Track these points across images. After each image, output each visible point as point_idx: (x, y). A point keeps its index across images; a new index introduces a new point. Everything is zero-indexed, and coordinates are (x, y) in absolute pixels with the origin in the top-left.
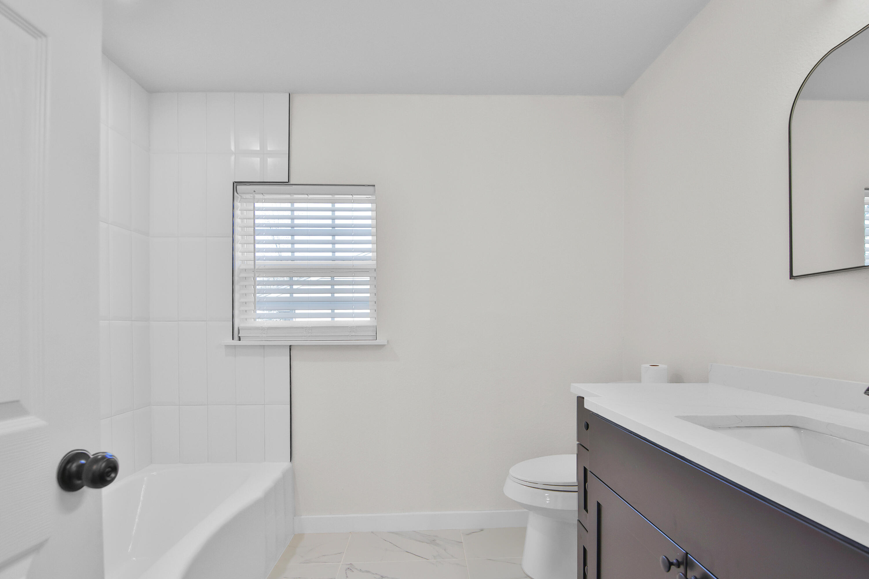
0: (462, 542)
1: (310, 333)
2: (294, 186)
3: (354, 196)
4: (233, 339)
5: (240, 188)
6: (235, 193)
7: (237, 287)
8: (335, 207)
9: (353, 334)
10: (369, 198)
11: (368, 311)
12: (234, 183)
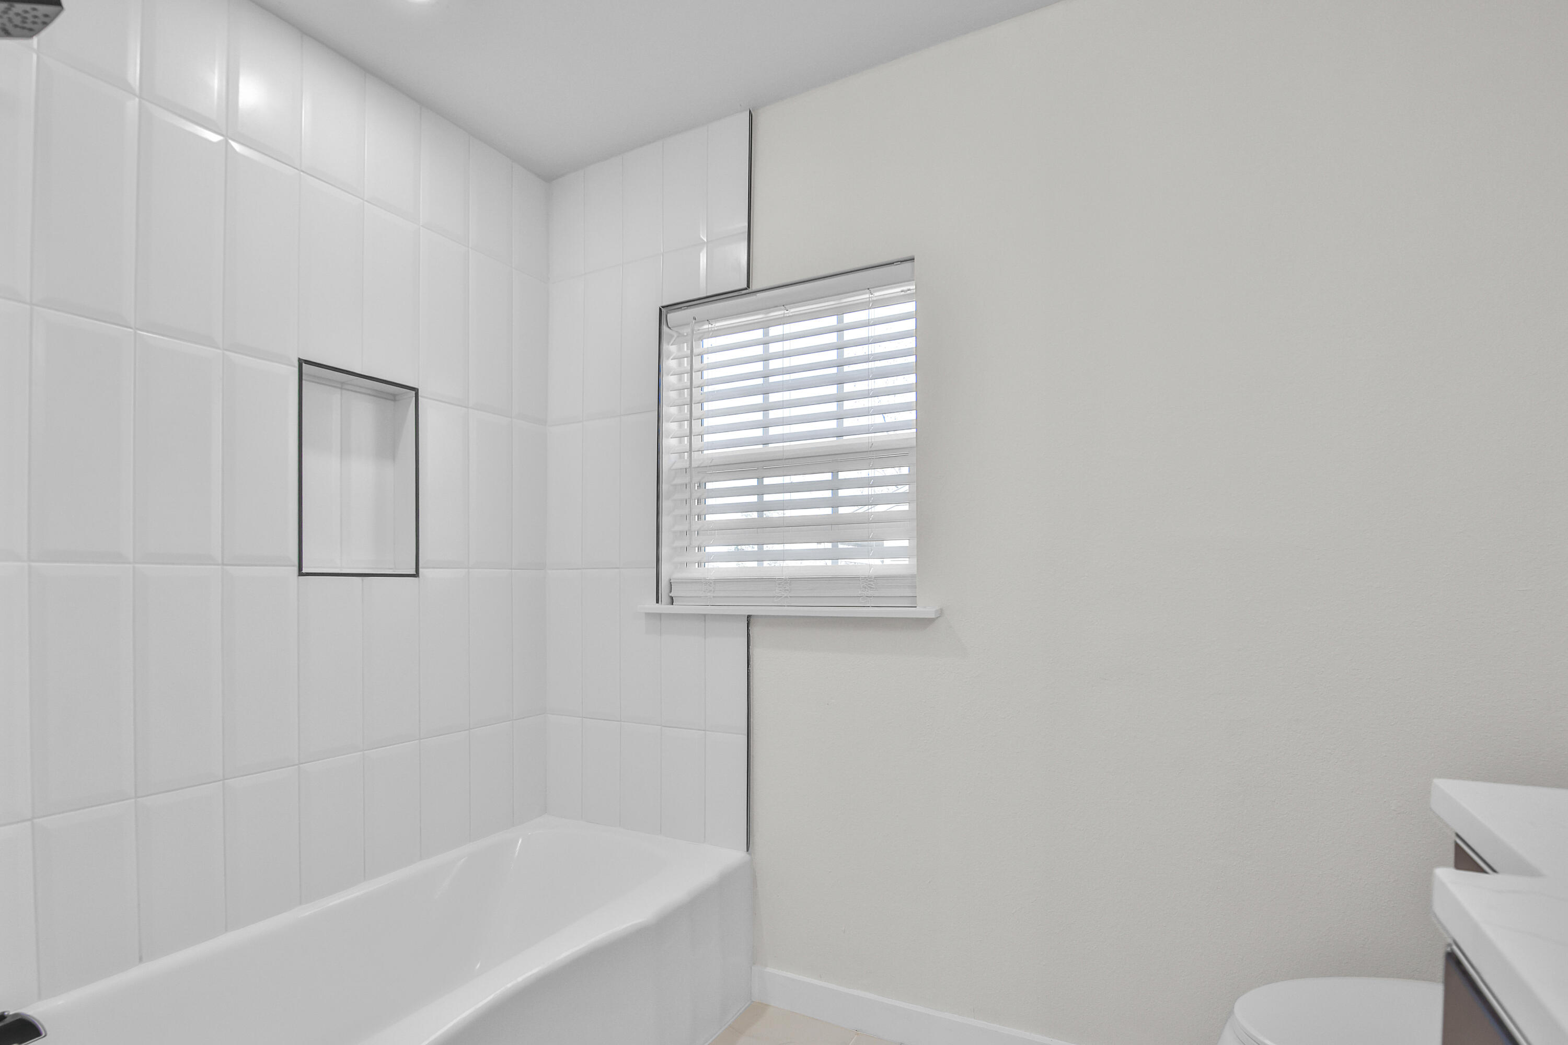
1: (788, 590)
2: (759, 295)
3: (876, 292)
4: (657, 602)
5: (673, 317)
6: (664, 328)
7: (666, 504)
8: (842, 321)
9: (870, 593)
10: (909, 292)
11: (905, 543)
12: (660, 309)
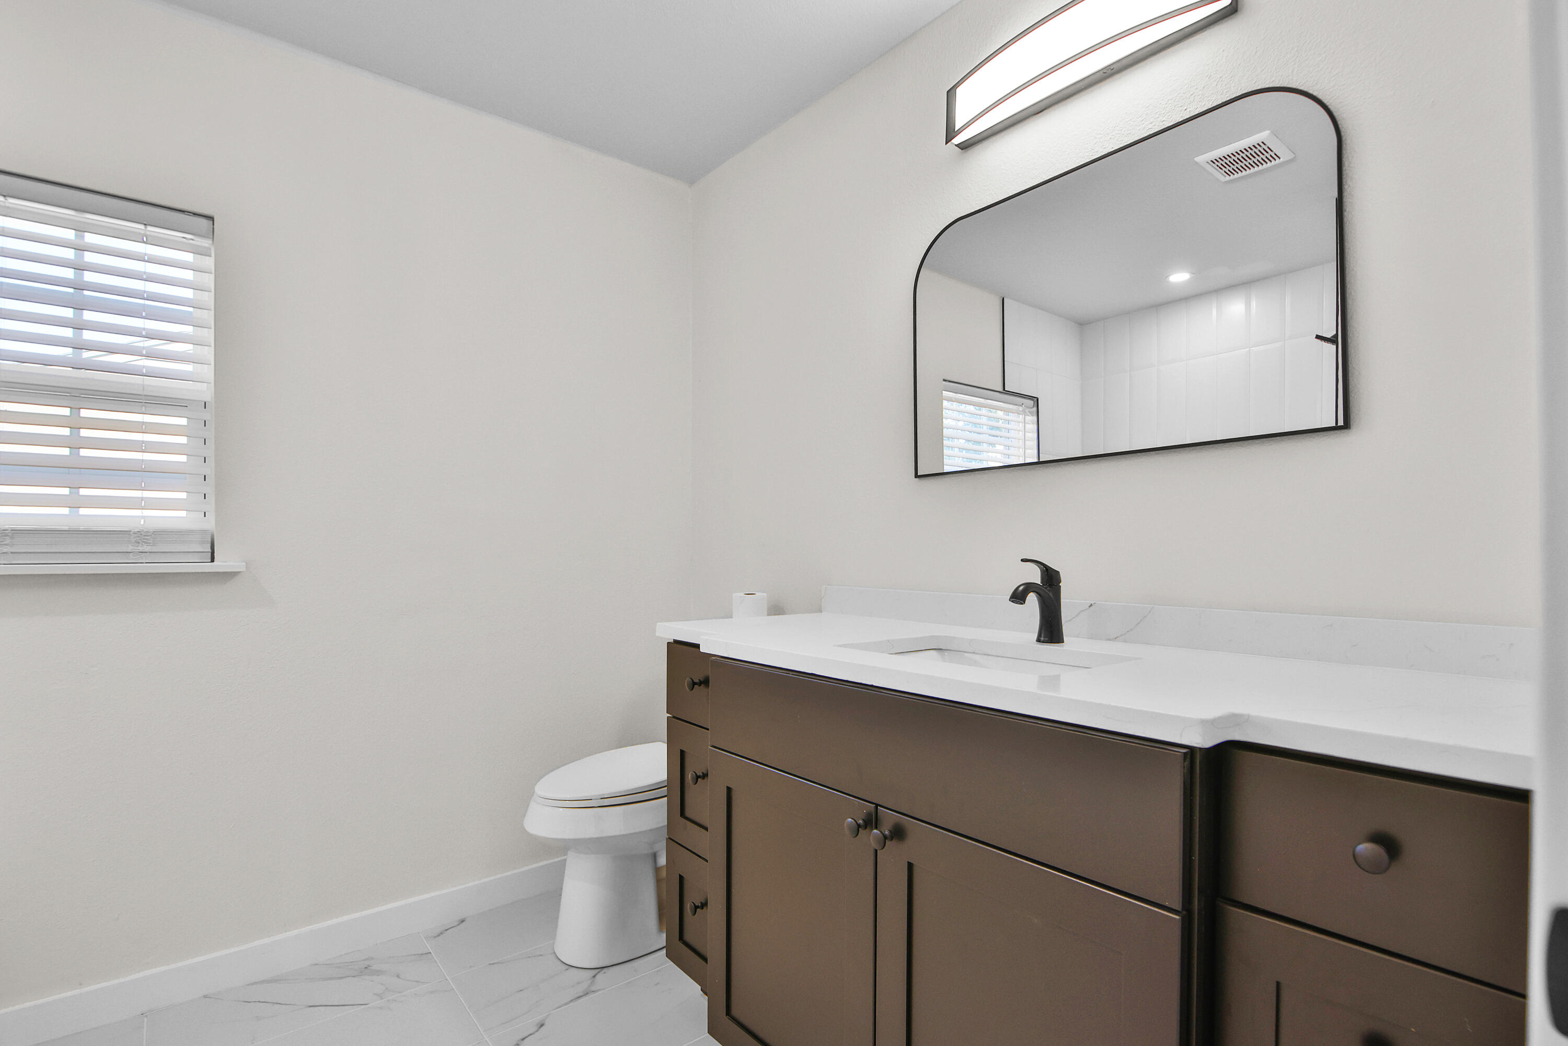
0: (430, 953)
3: (149, 228)
8: (84, 240)
10: (191, 241)
11: (183, 495)
